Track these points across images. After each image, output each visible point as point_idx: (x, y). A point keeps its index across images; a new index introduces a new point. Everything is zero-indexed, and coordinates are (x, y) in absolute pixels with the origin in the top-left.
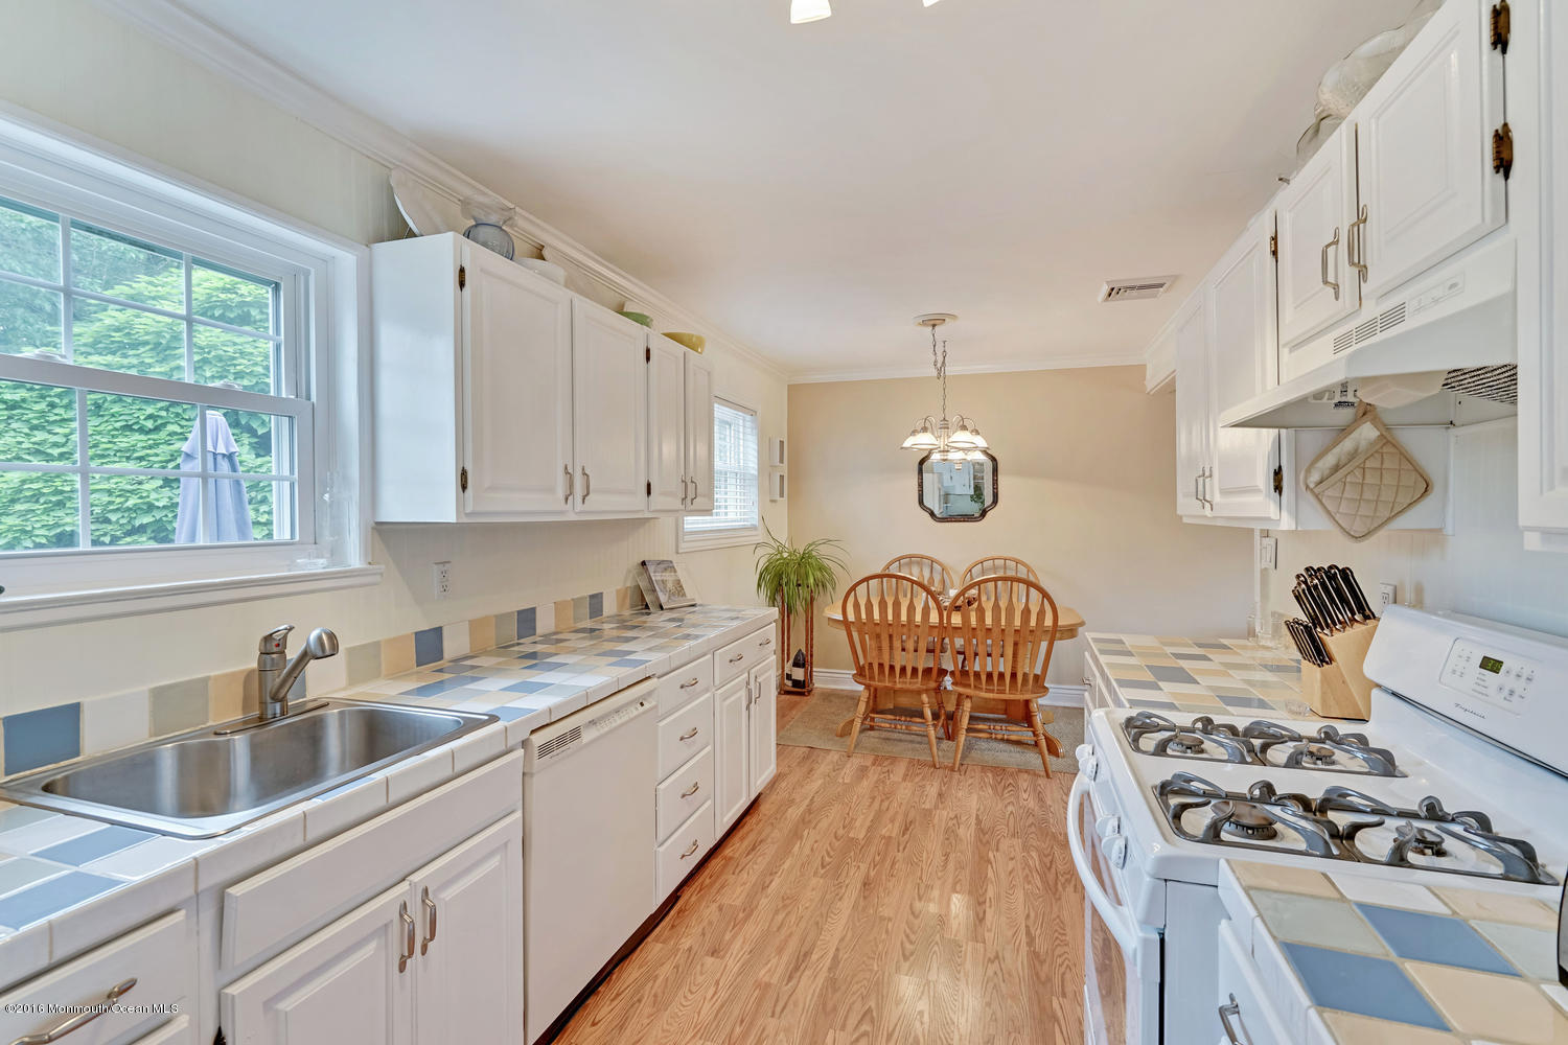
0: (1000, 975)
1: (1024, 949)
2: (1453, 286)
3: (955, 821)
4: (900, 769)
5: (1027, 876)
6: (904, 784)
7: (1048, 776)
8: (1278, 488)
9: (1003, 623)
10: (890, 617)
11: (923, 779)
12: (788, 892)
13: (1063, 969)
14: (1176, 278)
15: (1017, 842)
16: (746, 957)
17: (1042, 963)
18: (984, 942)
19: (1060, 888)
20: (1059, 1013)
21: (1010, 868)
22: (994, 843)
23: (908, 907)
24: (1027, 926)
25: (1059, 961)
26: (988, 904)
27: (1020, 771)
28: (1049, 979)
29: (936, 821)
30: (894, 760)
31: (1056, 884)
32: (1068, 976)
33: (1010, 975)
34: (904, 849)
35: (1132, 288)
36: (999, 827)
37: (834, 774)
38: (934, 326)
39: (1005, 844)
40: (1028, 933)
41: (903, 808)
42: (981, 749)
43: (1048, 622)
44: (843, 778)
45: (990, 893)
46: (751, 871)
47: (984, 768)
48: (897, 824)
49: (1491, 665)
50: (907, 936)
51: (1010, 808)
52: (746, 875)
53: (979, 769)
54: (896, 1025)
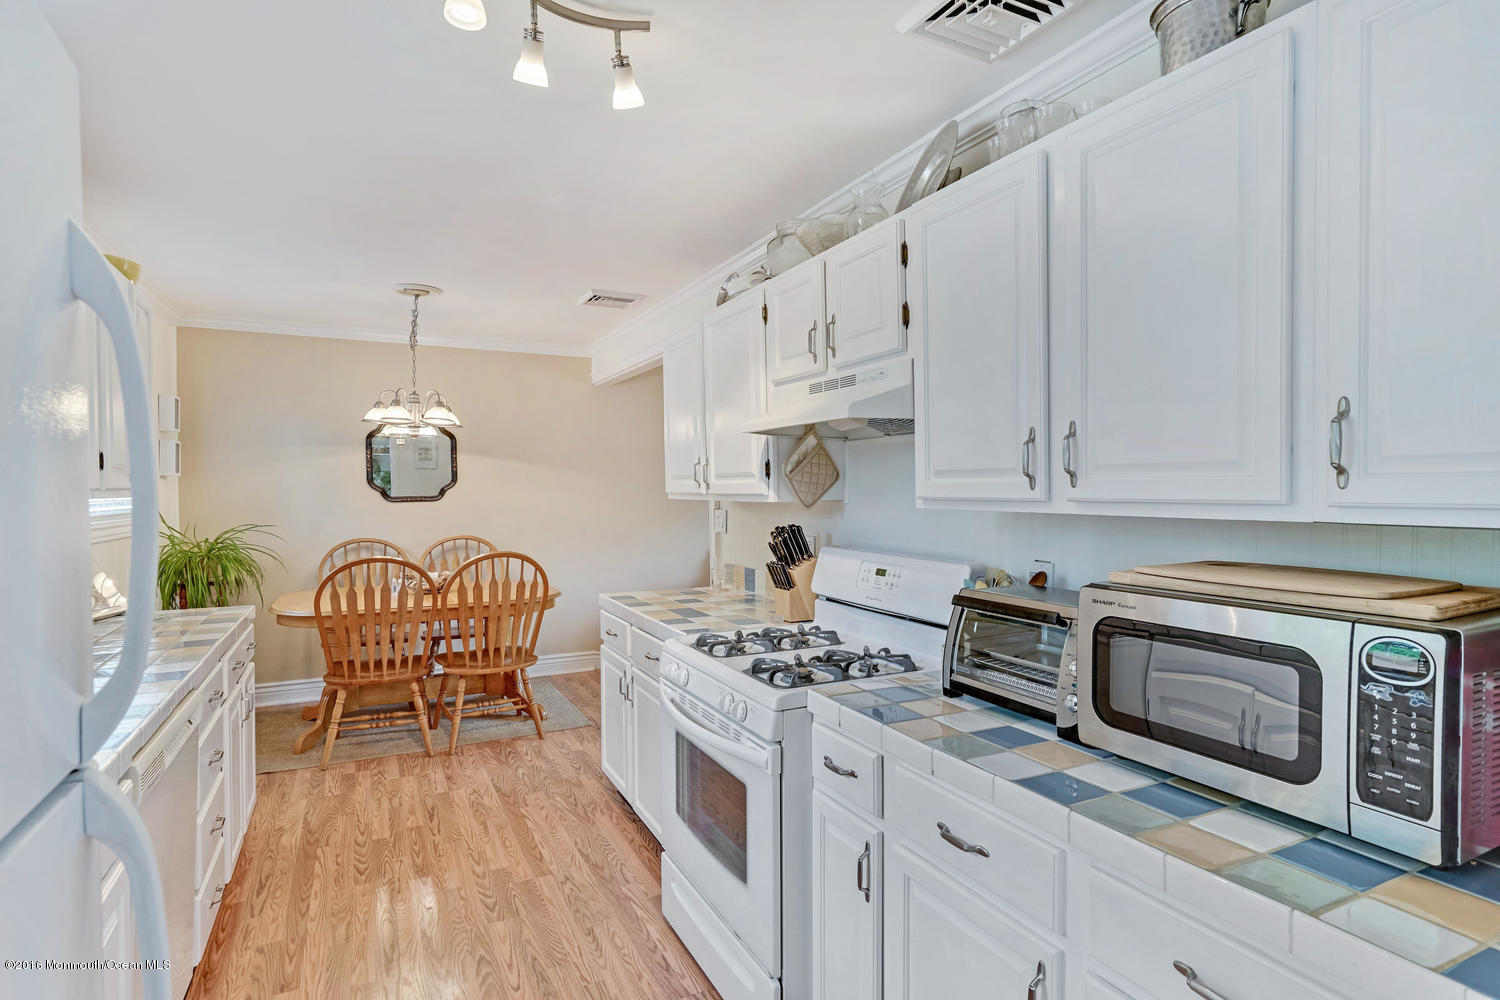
0: (576, 890)
1: (585, 866)
2: (881, 373)
3: (476, 795)
4: (392, 769)
5: (561, 816)
6: (404, 780)
7: (541, 737)
8: (768, 475)
9: (500, 599)
10: (378, 606)
11: (422, 770)
12: (335, 907)
13: (619, 867)
14: (642, 297)
15: (541, 795)
16: (325, 976)
17: (602, 869)
18: (551, 873)
19: (590, 815)
20: (629, 894)
21: (544, 816)
22: (521, 801)
23: (471, 873)
24: (579, 850)
25: (614, 863)
26: (540, 846)
27: (514, 739)
28: (612, 877)
29: (457, 800)
30: (380, 761)
31: (586, 814)
32: (625, 870)
33: (584, 886)
34: (439, 831)
35: (610, 298)
36: (518, 788)
37: (316, 791)
38: (417, 296)
39: (530, 799)
40: (582, 854)
41: (417, 798)
42: (468, 730)
43: (540, 593)
44: (330, 791)
45: (537, 838)
46: (274, 907)
47: (479, 746)
48: (419, 814)
49: (881, 572)
50: (483, 894)
51: (520, 771)
52: (271, 913)
53: (473, 747)
54: (511, 957)
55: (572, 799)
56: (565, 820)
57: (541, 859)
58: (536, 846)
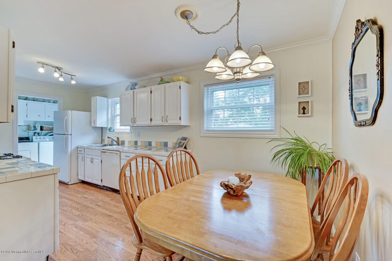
55: (75, 251)
56: (74, 241)
57: (76, 227)
58: (80, 230)
